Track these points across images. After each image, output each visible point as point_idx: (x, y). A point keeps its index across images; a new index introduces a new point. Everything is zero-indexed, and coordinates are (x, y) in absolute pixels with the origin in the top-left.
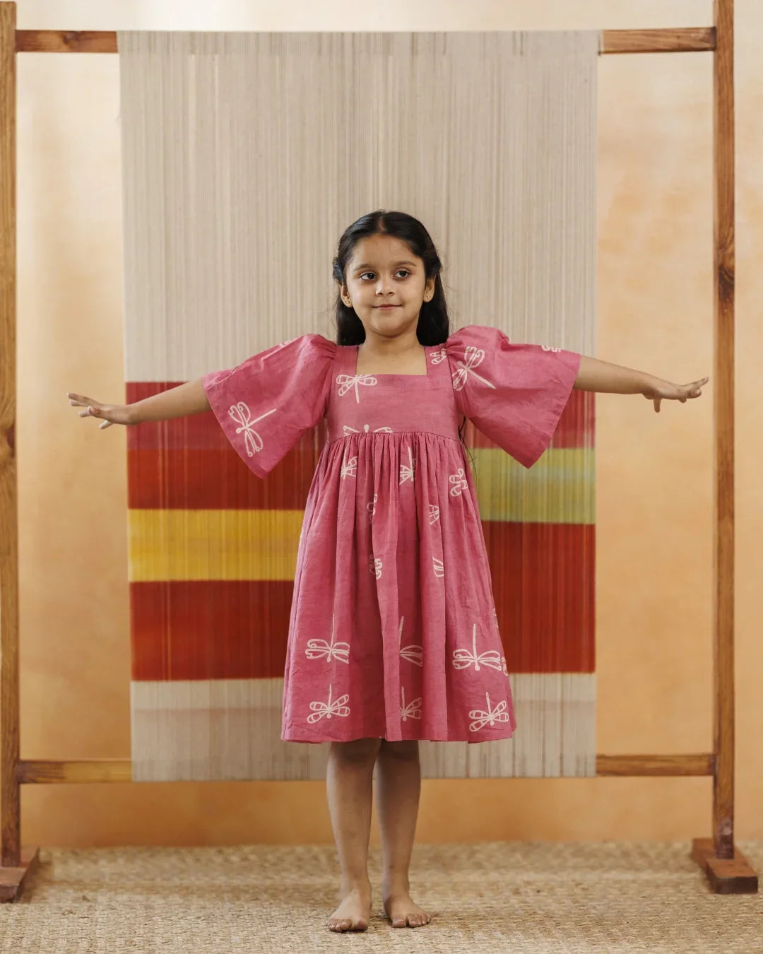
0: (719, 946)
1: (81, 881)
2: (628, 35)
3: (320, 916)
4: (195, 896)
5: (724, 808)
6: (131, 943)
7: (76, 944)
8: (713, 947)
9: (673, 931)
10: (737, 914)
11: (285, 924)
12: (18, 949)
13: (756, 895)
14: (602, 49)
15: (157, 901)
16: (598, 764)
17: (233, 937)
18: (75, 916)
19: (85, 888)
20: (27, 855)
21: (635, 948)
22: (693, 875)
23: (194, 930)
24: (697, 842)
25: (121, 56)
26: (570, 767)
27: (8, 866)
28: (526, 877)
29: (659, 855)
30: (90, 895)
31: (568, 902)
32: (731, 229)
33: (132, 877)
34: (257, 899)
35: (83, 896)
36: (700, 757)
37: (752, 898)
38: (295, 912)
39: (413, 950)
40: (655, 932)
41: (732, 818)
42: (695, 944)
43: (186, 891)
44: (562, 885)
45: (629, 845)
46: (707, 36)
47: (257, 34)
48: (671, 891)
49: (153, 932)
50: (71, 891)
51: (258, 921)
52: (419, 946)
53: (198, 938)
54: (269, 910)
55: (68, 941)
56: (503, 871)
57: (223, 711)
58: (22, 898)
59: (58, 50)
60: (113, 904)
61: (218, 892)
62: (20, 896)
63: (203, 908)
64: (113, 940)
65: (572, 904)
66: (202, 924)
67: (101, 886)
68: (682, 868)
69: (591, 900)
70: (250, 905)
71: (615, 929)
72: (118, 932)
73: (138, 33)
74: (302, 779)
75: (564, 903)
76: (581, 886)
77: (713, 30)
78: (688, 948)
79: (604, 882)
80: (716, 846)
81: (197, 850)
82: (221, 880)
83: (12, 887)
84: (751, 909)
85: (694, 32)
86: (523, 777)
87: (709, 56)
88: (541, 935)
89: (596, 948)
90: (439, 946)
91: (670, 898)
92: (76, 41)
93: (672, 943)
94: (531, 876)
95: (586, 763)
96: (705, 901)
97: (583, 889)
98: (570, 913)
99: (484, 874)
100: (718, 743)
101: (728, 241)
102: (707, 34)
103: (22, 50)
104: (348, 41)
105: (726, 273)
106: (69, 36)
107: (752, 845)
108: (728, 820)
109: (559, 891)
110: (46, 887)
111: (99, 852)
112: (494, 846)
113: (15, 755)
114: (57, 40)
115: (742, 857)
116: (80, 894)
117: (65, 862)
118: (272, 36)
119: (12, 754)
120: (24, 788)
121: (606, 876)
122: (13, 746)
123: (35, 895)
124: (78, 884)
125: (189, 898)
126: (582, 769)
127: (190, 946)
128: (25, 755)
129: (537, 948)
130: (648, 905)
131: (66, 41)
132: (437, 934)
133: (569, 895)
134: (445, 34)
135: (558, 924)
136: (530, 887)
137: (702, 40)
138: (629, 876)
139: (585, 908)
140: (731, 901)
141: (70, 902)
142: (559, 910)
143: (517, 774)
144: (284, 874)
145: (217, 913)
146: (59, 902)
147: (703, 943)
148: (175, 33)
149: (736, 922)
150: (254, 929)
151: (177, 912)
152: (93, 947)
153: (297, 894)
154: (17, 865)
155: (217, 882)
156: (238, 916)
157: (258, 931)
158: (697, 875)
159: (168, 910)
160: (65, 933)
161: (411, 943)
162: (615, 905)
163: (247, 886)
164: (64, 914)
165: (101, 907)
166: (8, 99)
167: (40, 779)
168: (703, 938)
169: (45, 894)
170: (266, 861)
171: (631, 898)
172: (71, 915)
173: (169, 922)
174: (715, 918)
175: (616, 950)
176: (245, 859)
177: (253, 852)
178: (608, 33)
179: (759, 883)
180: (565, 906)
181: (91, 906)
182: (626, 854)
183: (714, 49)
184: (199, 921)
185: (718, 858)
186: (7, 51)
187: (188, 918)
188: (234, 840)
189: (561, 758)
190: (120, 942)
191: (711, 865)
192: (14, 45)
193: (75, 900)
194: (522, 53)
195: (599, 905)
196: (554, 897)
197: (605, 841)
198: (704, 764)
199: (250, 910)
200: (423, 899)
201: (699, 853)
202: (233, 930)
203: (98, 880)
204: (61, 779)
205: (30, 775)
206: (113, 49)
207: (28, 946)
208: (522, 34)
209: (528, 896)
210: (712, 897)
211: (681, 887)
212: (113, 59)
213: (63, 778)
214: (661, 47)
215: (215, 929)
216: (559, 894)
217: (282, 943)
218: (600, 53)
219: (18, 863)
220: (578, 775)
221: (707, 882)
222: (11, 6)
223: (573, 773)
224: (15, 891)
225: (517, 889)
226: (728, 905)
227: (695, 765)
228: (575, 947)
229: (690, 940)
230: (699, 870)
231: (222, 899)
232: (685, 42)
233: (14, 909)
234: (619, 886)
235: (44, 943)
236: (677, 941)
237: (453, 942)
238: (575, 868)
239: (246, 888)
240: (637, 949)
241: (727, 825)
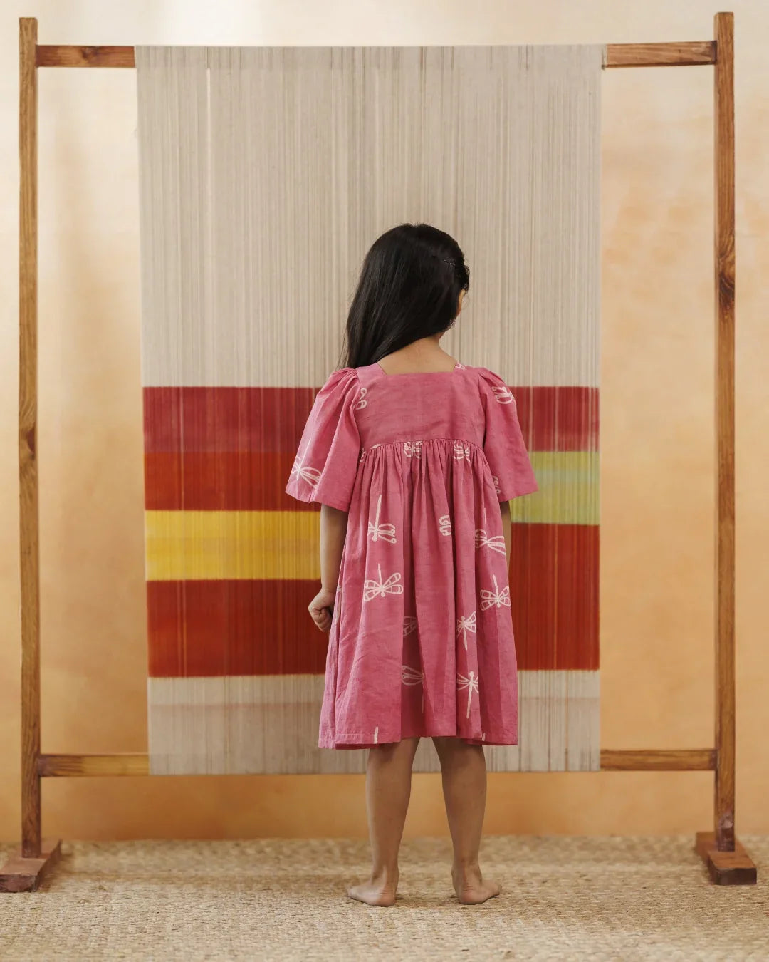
0: (714, 934)
1: (99, 871)
2: (632, 49)
3: (329, 905)
4: (208, 886)
5: (725, 802)
6: (142, 930)
7: (88, 931)
8: (708, 934)
9: (671, 919)
10: (735, 904)
11: (294, 913)
12: (32, 935)
13: (755, 886)
14: (606, 63)
15: (171, 890)
16: (602, 759)
17: (242, 925)
18: (91, 905)
19: (103, 879)
20: (47, 847)
21: (632, 935)
22: (695, 867)
23: (204, 918)
24: (700, 836)
25: (138, 71)
26: (575, 761)
27: (28, 857)
28: (531, 869)
29: (664, 848)
30: (106, 885)
31: (571, 892)
32: (732, 238)
33: (148, 868)
34: (269, 889)
35: (100, 886)
36: (701, 753)
37: (751, 888)
38: (304, 901)
39: (416, 937)
40: (653, 920)
41: (733, 812)
42: (691, 932)
43: (200, 882)
44: (567, 876)
45: (635, 839)
46: (708, 50)
47: (271, 49)
48: (672, 882)
49: (165, 921)
50: (89, 881)
51: (266, 909)
52: (422, 933)
53: (207, 926)
54: (279, 900)
55: (81, 928)
56: (510, 863)
57: (237, 705)
58: (40, 888)
59: (77, 64)
60: (128, 893)
61: (230, 884)
62: (39, 886)
63: (216, 897)
64: (125, 927)
65: (574, 894)
66: (213, 912)
67: (118, 877)
68: (685, 860)
69: (593, 890)
70: (262, 895)
71: (614, 918)
72: (130, 919)
73: (155, 48)
74: (314, 773)
75: (567, 893)
76: (585, 878)
77: (714, 44)
78: (684, 936)
79: (607, 873)
80: (718, 839)
81: (215, 844)
82: (236, 871)
83: (31, 877)
84: (748, 898)
85: (696, 47)
86: (529, 771)
87: (710, 69)
88: (542, 922)
89: (594, 936)
90: (441, 933)
91: (671, 889)
92: (95, 56)
93: (668, 931)
94: (538, 868)
95: (590, 758)
96: (705, 892)
97: (587, 880)
98: (572, 902)
99: (492, 866)
100: (719, 739)
101: (729, 248)
102: (707, 47)
103: (43, 64)
104: (358, 55)
105: (726, 281)
106: (88, 51)
107: (755, 839)
108: (728, 814)
109: (562, 881)
110: (64, 877)
111: (120, 845)
112: (503, 839)
113: (36, 749)
114: (76, 55)
115: (743, 849)
116: (97, 884)
117: (85, 854)
118: (285, 51)
119: (33, 749)
120: (43, 780)
121: (610, 868)
122: (34, 741)
123: (53, 885)
124: (97, 875)
125: (203, 888)
126: (586, 764)
127: (199, 933)
128: (45, 750)
129: (537, 935)
130: (647, 895)
131: (85, 56)
132: (440, 922)
133: (572, 886)
134: (453, 48)
135: (559, 913)
136: (534, 878)
137: (704, 54)
138: (633, 868)
139: (587, 898)
140: (729, 891)
141: (86, 891)
142: (562, 900)
143: (524, 768)
144: (297, 866)
145: (229, 902)
146: (76, 891)
147: (699, 931)
148: (191, 48)
149: (732, 911)
150: (263, 917)
151: (189, 901)
152: (105, 934)
153: (307, 885)
154: (37, 857)
155: (231, 873)
156: (249, 905)
157: (266, 919)
158: (699, 867)
159: (181, 899)
160: (79, 920)
161: (413, 930)
162: (617, 895)
163: (260, 876)
164: (79, 903)
165: (116, 896)
166: (28, 112)
167: (59, 773)
168: (699, 926)
169: (63, 884)
170: (281, 853)
171: (632, 889)
172: (86, 904)
173: (181, 910)
174: (713, 907)
175: (613, 937)
176: (261, 851)
177: (268, 846)
178: (611, 48)
179: (758, 875)
180: (567, 896)
181: (107, 895)
182: (631, 848)
183: (715, 62)
184: (211, 910)
185: (719, 850)
186: (28, 65)
187: (201, 906)
188: (252, 835)
189: (567, 753)
190: (131, 929)
191: (712, 858)
192: (34, 60)
193: (93, 890)
194: (527, 67)
195: (600, 895)
196: (559, 888)
197: (613, 835)
198: (706, 759)
199: (261, 900)
200: (430, 889)
201: (701, 847)
202: (242, 918)
203: (116, 872)
204: (80, 772)
205: (49, 768)
206: (131, 64)
207: (42, 933)
208: (527, 47)
209: (533, 887)
210: (712, 888)
211: (683, 879)
212: (130, 74)
213: (80, 771)
214: (664, 61)
215: (225, 917)
216: (562, 884)
217: (288, 930)
218: (603, 67)
219: (38, 854)
220: (582, 770)
221: (708, 874)
222: (31, 21)
223: (577, 768)
224: (33, 880)
225: (522, 881)
226: (727, 895)
227: (696, 760)
228: (573, 935)
229: (686, 928)
230: (701, 863)
231: (235, 889)
232: (686, 56)
233: (31, 898)
234: (622, 877)
235: (58, 929)
236: (673, 929)
237: (455, 929)
238: (581, 861)
239: (259, 879)
240: (634, 937)
241: (728, 818)
